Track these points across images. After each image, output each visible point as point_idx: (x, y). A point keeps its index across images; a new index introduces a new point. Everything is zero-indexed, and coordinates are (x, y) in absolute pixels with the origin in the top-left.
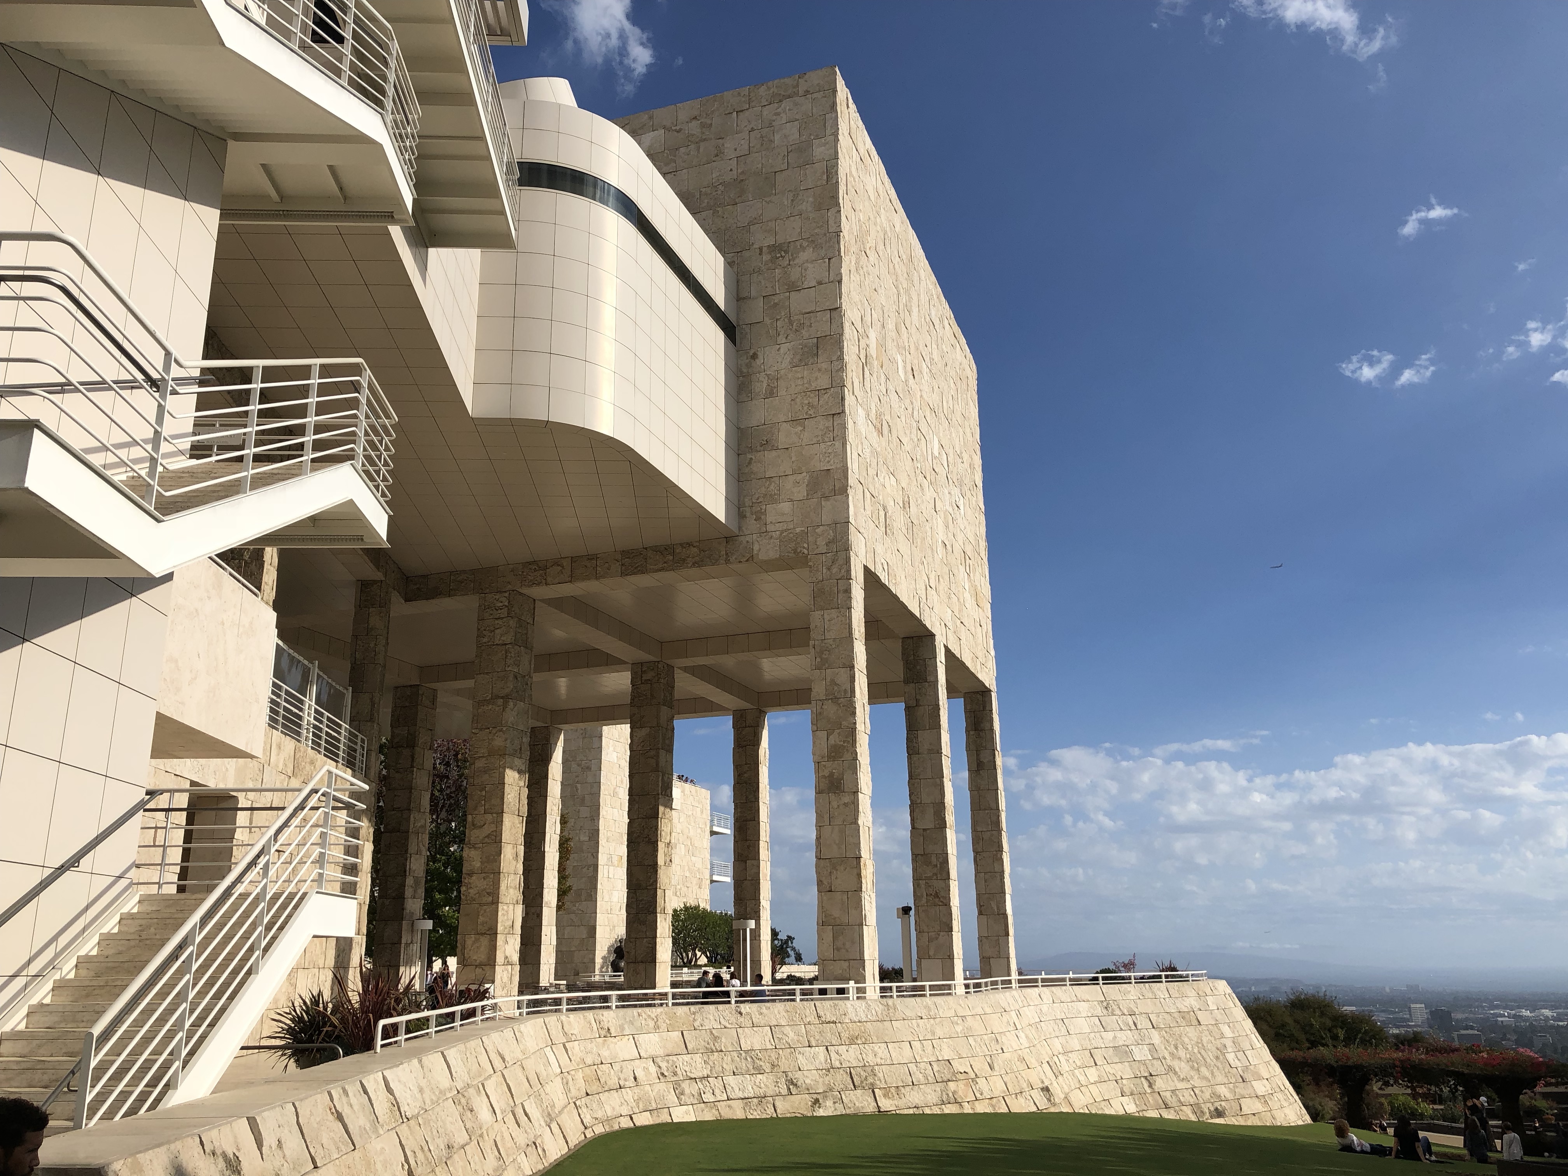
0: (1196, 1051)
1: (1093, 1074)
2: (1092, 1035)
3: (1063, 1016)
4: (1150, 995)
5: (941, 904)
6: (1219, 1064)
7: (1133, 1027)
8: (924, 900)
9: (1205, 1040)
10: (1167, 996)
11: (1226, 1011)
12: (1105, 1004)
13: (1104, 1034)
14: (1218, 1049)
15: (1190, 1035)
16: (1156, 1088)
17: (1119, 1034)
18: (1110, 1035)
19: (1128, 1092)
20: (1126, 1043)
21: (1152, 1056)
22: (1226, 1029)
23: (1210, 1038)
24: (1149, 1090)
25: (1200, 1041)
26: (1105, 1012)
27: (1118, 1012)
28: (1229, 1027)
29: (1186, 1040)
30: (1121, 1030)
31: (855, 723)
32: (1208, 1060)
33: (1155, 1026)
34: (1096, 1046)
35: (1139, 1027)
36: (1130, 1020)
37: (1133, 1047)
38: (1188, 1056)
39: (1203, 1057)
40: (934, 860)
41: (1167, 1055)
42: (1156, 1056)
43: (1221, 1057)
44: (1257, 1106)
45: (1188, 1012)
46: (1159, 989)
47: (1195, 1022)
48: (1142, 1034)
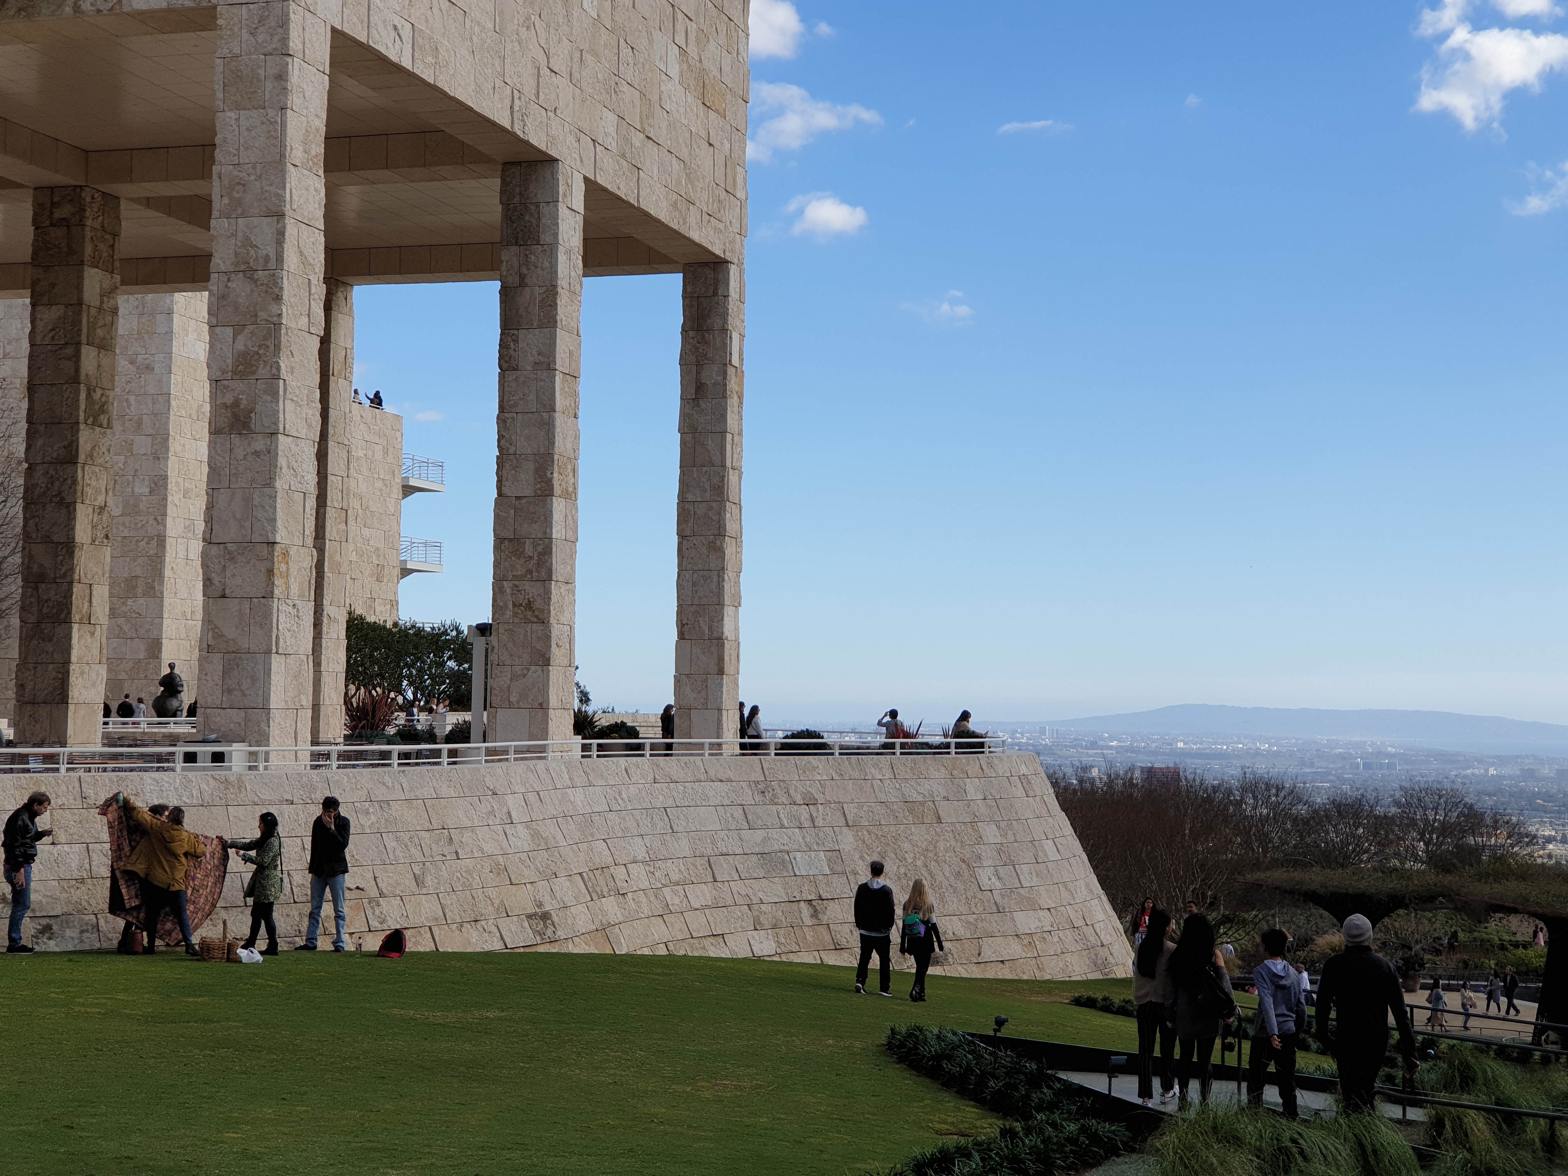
1: (701, 895)
2: (723, 834)
3: (670, 802)
4: (856, 774)
5: (535, 620)
6: (960, 886)
7: (807, 823)
8: (509, 613)
9: (941, 845)
11: (1001, 803)
12: (761, 787)
13: (746, 834)
14: (964, 861)
15: (915, 838)
16: (825, 919)
17: (774, 834)
18: (759, 834)
19: (765, 921)
20: (786, 848)
21: (831, 870)
22: (991, 833)
23: (953, 843)
24: (808, 921)
25: (931, 848)
26: (759, 798)
27: (784, 799)
28: (998, 827)
29: (906, 846)
30: (782, 827)
31: (280, 315)
32: (940, 878)
33: (850, 823)
34: (725, 851)
35: (819, 822)
36: (804, 812)
37: (798, 855)
38: (902, 870)
40: (529, 550)
42: (839, 869)
43: (966, 874)
44: (1015, 949)
45: (922, 803)
46: (876, 765)
47: (930, 818)
48: (821, 835)
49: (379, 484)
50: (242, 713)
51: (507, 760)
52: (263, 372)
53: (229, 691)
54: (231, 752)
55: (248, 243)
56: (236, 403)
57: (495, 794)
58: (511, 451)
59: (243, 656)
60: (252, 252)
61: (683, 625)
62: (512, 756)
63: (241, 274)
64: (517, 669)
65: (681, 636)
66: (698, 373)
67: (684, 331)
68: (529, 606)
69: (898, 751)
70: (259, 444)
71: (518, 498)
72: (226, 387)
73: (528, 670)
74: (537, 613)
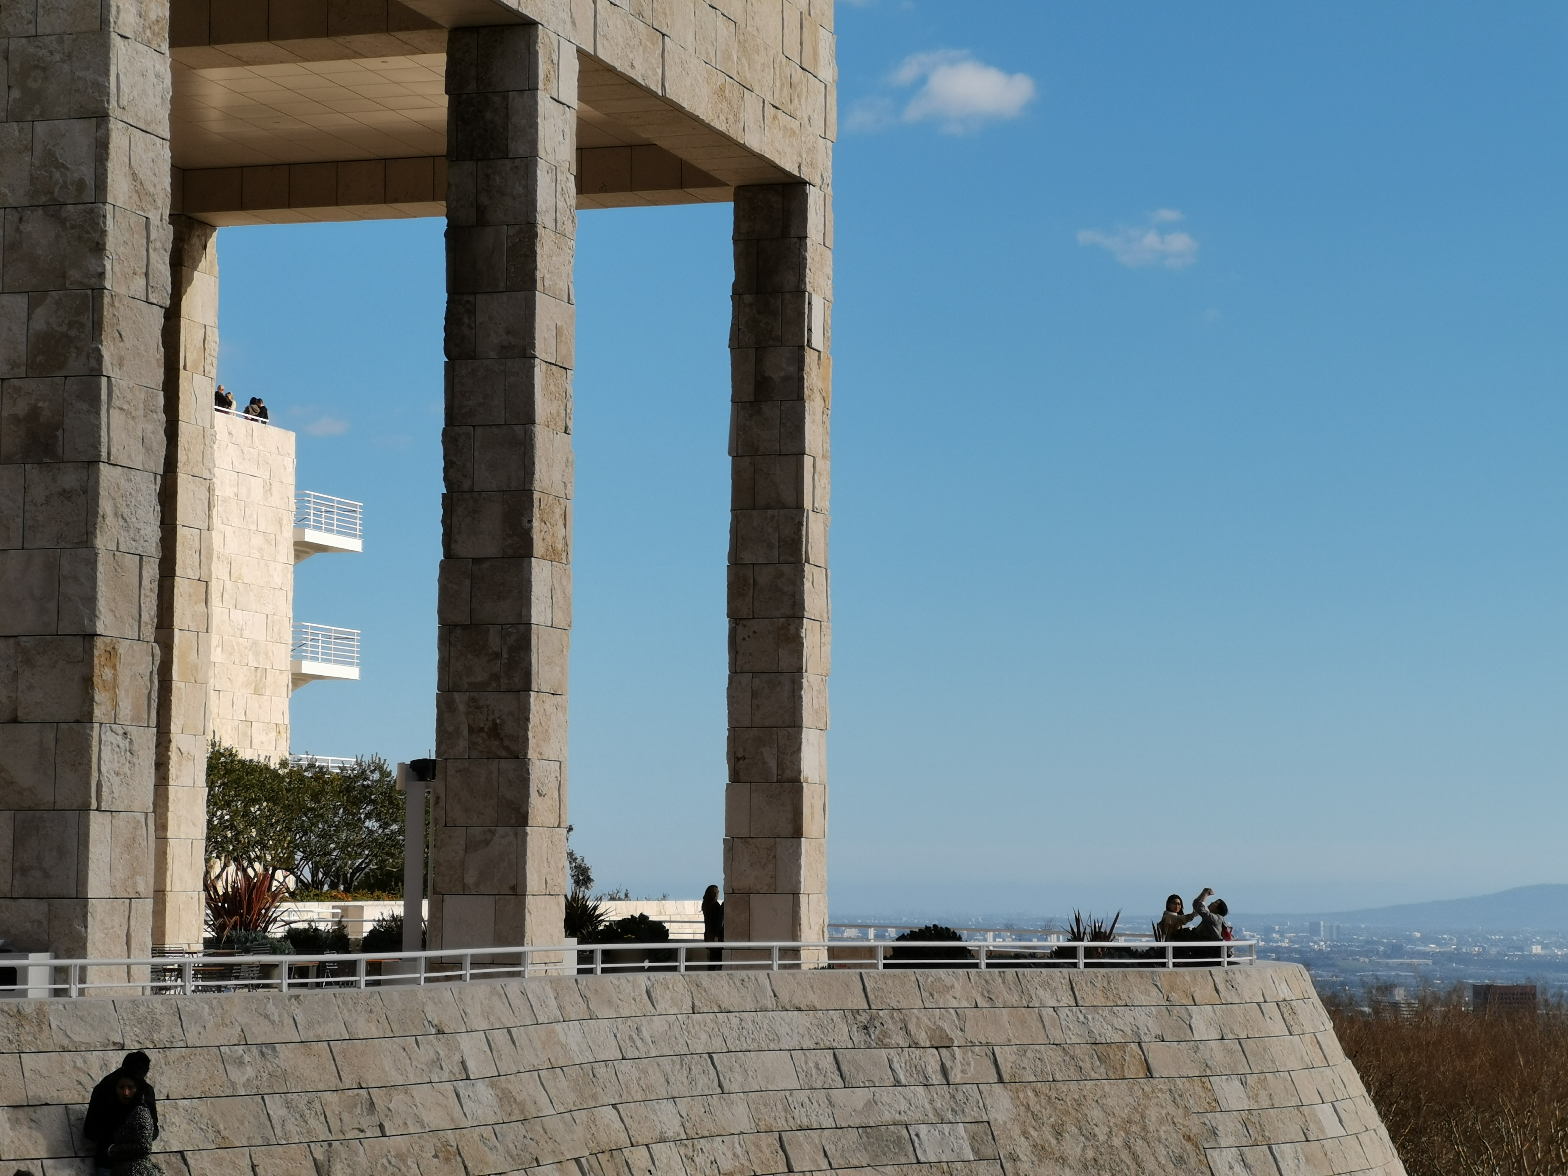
0: (1117, 1142)
2: (803, 1096)
3: (717, 1044)
4: (1014, 999)
5: (504, 753)
7: (936, 1078)
8: (462, 744)
9: (1153, 1114)
10: (1069, 1000)
11: (1249, 1045)
12: (864, 1018)
13: (839, 1095)
14: (1189, 1139)
15: (1110, 1102)
17: (885, 1095)
18: (860, 1096)
20: (903, 1118)
21: (976, 1151)
22: (1232, 1093)
23: (1171, 1109)
25: (1137, 1117)
26: (859, 1037)
27: (899, 1038)
28: (1244, 1084)
29: (1096, 1114)
30: (897, 1083)
33: (1006, 1078)
34: (805, 1122)
35: (956, 1076)
36: (931, 1061)
37: (923, 1129)
38: (1090, 1154)
39: (1135, 1156)
40: (494, 641)
41: (1023, 1149)
42: (988, 1152)
43: (1193, 1161)
45: (1122, 1046)
46: (1045, 985)
47: (1134, 1069)
48: (960, 1096)
49: (257, 540)
50: (43, 906)
51: (460, 977)
52: (75, 364)
53: (24, 871)
54: (25, 969)
55: (51, 160)
56: (34, 414)
57: (440, 1032)
58: (466, 485)
59: (45, 815)
60: (57, 175)
61: (738, 759)
62: (468, 972)
63: (40, 211)
64: (477, 831)
65: (735, 776)
66: (759, 360)
67: (737, 294)
68: (495, 731)
69: (1081, 961)
70: (69, 479)
71: (476, 561)
72: (18, 390)
73: (493, 833)
74: (506, 742)
